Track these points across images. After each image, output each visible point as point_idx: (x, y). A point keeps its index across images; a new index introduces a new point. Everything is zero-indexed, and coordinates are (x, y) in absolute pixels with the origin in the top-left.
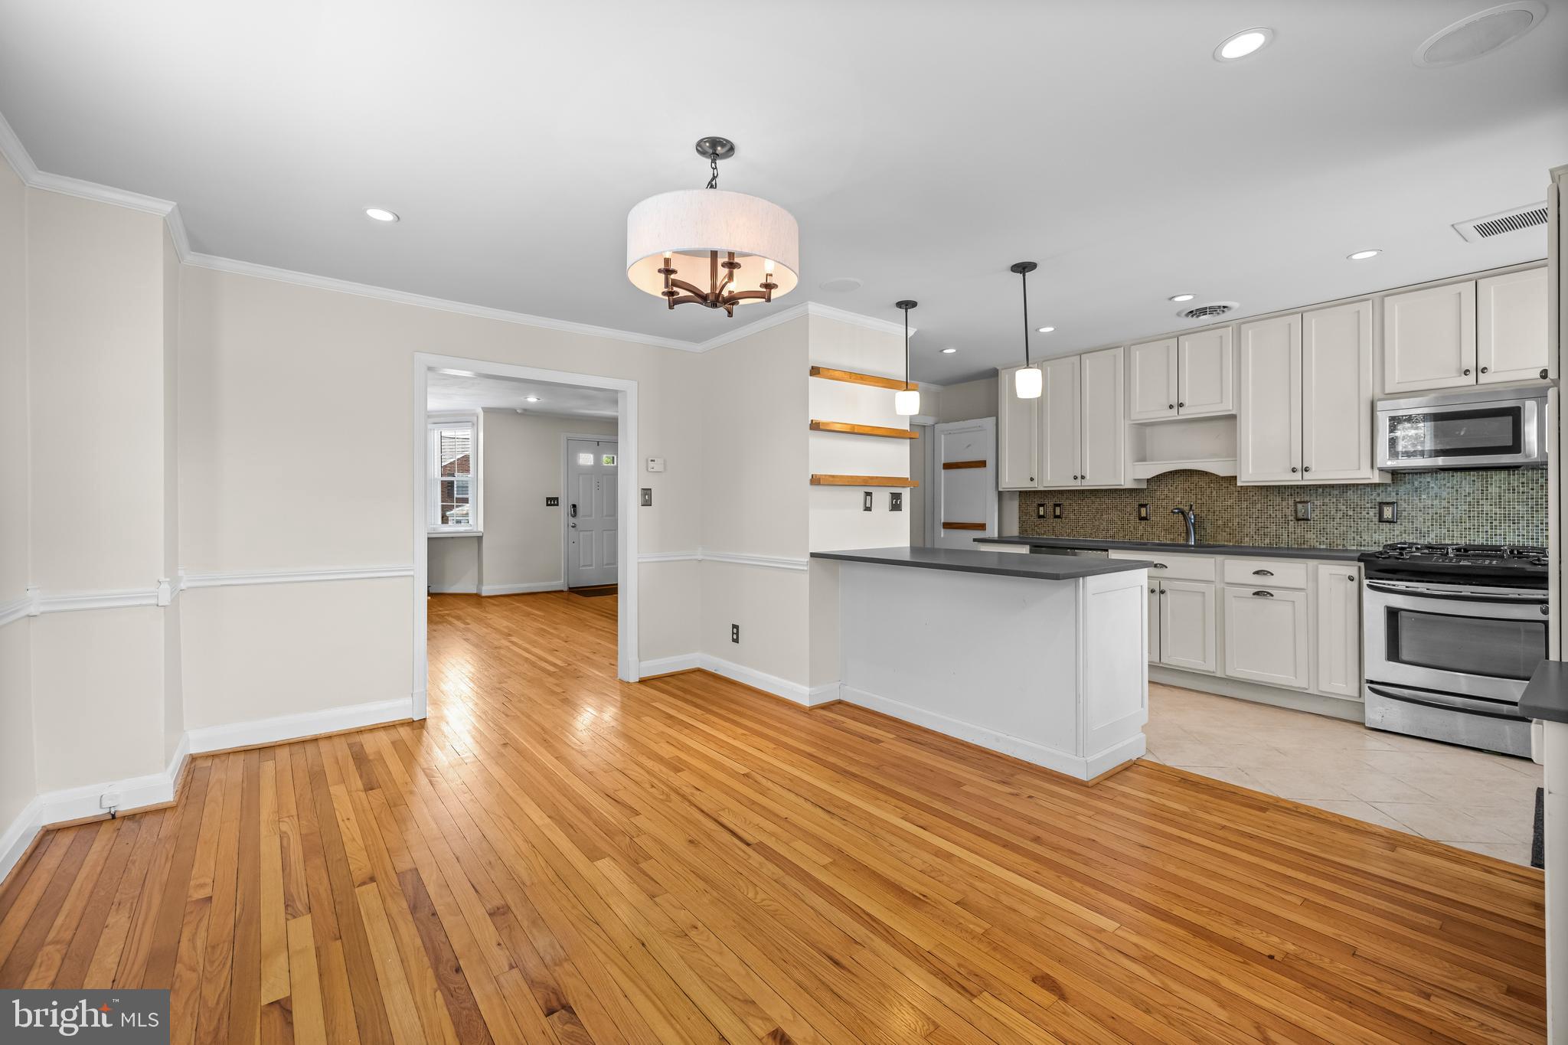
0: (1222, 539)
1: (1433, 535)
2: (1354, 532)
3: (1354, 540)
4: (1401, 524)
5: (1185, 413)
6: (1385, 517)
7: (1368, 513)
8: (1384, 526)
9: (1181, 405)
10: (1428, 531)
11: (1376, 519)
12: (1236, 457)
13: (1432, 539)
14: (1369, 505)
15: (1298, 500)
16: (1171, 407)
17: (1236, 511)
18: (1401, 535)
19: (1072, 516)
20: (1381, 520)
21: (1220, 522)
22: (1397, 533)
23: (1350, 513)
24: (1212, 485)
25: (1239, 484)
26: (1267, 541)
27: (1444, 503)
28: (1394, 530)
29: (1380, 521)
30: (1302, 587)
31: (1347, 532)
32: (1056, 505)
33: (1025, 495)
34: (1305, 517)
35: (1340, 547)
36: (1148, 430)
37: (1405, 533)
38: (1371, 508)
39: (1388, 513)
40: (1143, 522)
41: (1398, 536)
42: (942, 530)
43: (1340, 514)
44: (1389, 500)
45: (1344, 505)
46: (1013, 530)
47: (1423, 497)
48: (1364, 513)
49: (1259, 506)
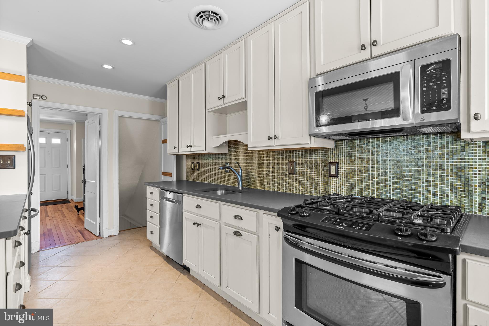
0: (257, 186)
1: (358, 188)
3: (316, 189)
4: (340, 179)
6: (332, 173)
7: (323, 170)
8: (331, 180)
10: (355, 184)
11: (327, 175)
12: (247, 130)
13: (358, 190)
14: (323, 164)
15: (290, 160)
17: (263, 168)
18: (341, 187)
19: (204, 169)
21: (256, 175)
22: (338, 185)
23: (314, 169)
25: (249, 149)
26: (276, 188)
27: (365, 164)
28: (337, 183)
29: (329, 176)
31: (313, 183)
32: (197, 163)
34: (292, 172)
36: (228, 117)
37: (343, 185)
38: (325, 166)
39: (333, 170)
40: (227, 174)
41: (338, 187)
42: (162, 176)
43: (309, 171)
44: (332, 161)
45: (311, 164)
47: (353, 158)
48: (321, 170)
49: (272, 164)
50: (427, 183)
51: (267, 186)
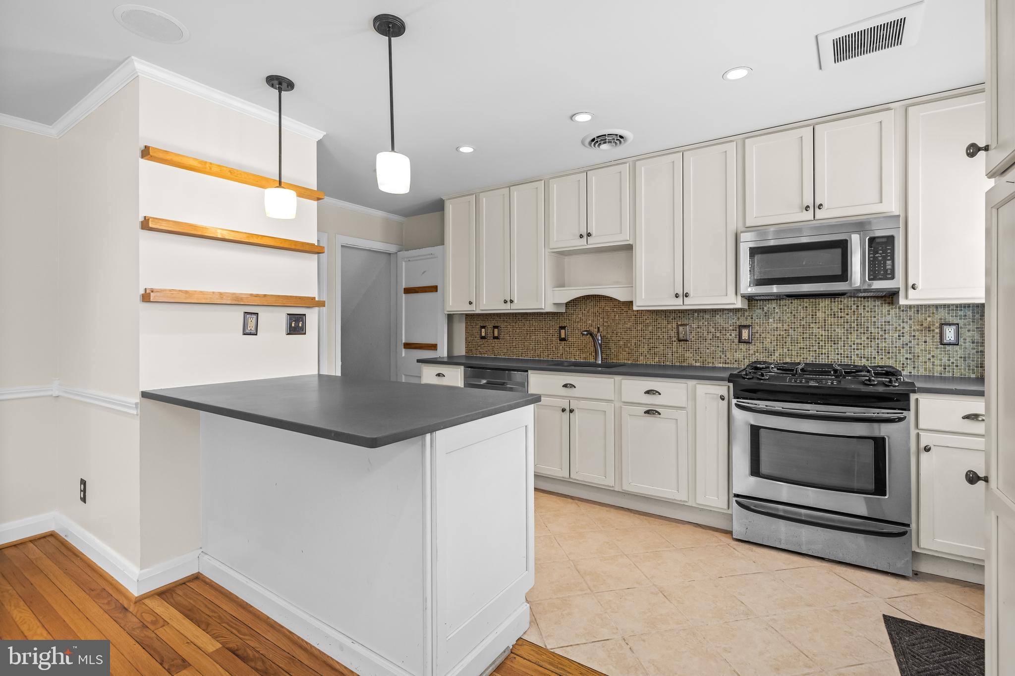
0: (623, 358)
1: (777, 354)
2: (720, 351)
3: (720, 358)
4: (755, 345)
5: (594, 242)
6: (743, 338)
7: (731, 335)
8: (742, 346)
9: (589, 235)
10: (774, 350)
11: (737, 340)
12: (632, 284)
13: (777, 357)
14: (731, 328)
15: (679, 323)
16: (581, 236)
17: (634, 333)
18: (755, 354)
19: (507, 337)
20: (741, 341)
21: (621, 343)
22: (751, 352)
23: (718, 334)
24: (615, 310)
25: (635, 308)
26: (657, 359)
27: (786, 327)
28: (749, 350)
29: (739, 342)
30: (683, 406)
31: (716, 351)
32: (495, 327)
33: (470, 318)
34: (685, 338)
35: (711, 365)
36: (567, 259)
37: (758, 352)
38: (733, 330)
39: (745, 334)
40: (563, 343)
41: (752, 354)
42: (404, 350)
43: (710, 336)
44: (744, 323)
45: (713, 328)
46: (460, 350)
47: (771, 320)
48: (728, 334)
49: (650, 328)
50: (855, 347)
51: (641, 358)
